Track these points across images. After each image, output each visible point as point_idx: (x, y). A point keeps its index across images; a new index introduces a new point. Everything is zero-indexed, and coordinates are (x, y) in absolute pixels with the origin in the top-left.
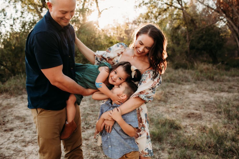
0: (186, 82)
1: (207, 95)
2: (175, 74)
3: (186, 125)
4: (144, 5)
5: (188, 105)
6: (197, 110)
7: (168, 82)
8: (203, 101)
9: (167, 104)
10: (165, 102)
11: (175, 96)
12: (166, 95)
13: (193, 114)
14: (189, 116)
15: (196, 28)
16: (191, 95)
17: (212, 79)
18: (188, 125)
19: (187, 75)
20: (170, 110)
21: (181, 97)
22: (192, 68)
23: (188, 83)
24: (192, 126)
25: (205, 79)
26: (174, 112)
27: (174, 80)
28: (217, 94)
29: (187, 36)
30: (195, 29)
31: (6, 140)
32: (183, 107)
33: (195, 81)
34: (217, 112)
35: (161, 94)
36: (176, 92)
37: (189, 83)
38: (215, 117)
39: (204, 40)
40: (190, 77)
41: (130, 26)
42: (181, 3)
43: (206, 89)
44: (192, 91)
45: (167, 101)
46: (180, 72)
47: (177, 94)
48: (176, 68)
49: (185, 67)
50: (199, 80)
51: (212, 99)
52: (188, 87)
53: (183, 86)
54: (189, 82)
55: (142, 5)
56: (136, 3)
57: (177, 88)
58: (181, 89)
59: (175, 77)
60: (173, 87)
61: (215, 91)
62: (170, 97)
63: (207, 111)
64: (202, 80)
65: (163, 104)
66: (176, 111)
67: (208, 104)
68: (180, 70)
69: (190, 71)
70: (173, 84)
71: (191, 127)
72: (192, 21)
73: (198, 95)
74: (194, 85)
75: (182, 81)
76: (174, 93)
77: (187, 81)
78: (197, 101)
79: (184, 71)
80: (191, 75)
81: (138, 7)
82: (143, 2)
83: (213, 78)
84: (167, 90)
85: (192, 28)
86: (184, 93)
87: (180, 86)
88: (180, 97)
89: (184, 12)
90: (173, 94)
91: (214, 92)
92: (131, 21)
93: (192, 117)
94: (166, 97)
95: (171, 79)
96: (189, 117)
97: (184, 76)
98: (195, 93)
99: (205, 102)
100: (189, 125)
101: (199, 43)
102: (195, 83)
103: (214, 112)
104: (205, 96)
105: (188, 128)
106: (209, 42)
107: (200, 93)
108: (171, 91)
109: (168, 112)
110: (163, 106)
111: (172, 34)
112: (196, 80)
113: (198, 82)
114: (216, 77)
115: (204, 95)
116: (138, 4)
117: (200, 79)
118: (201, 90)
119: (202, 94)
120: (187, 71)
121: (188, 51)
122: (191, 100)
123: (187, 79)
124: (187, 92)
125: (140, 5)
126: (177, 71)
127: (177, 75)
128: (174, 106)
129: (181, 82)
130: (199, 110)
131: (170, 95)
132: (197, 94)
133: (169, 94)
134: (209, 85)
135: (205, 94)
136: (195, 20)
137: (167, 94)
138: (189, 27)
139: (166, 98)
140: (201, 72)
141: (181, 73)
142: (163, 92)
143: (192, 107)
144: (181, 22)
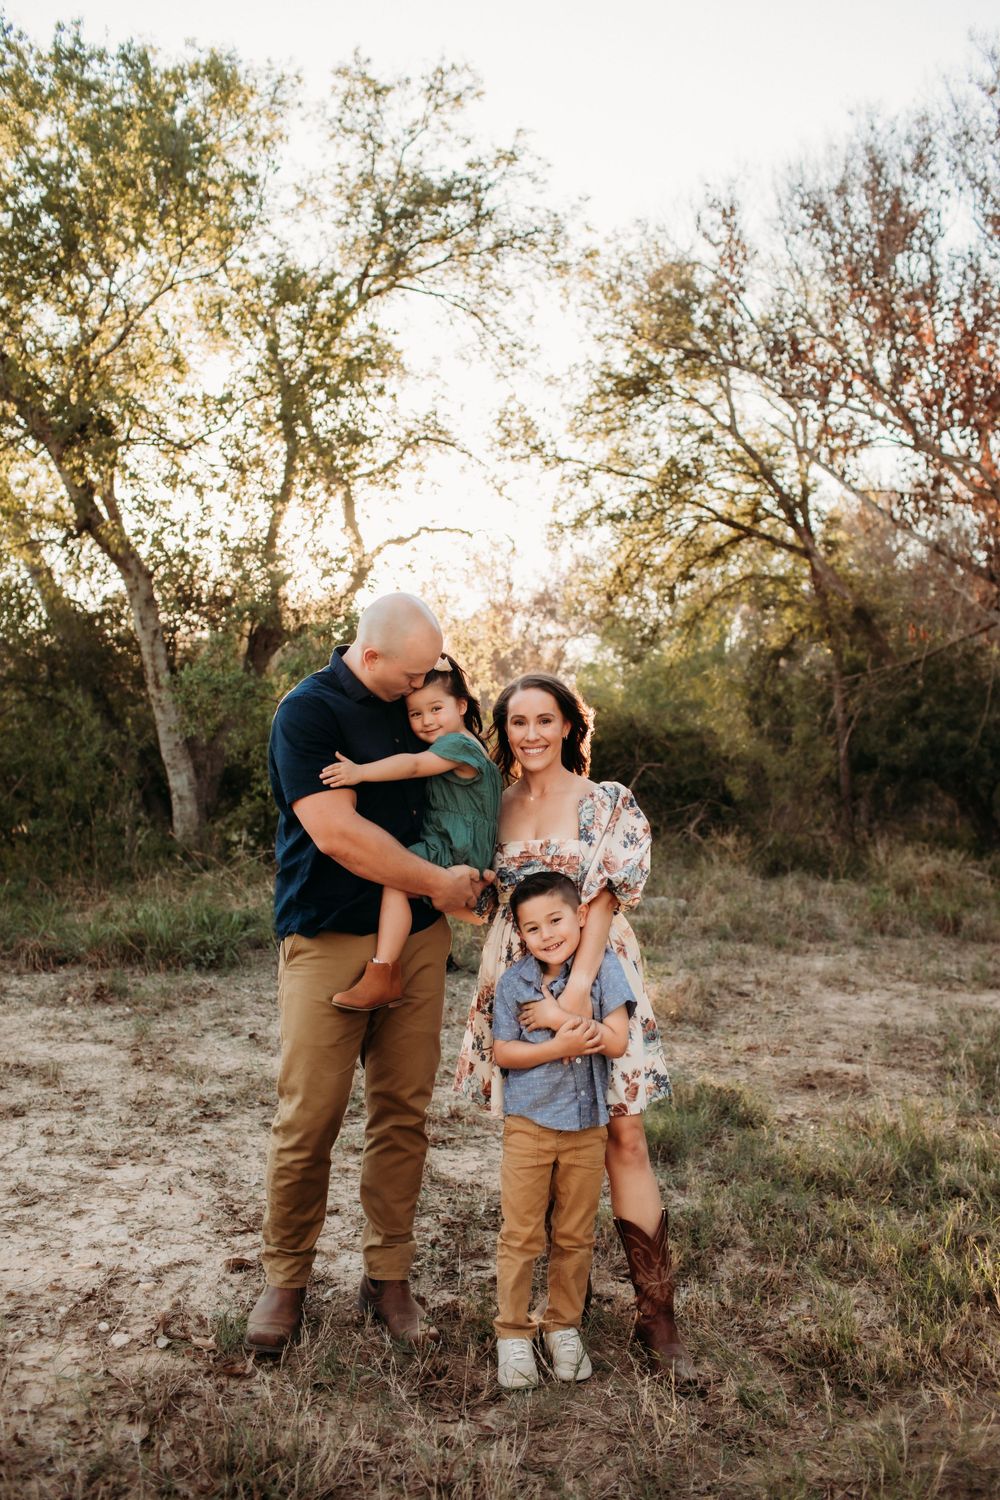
0: (815, 938)
1: (914, 999)
2: (764, 899)
3: (793, 1116)
4: (600, 523)
5: (815, 1041)
6: (849, 1061)
7: (724, 937)
8: (883, 1026)
9: (713, 1036)
10: (704, 1025)
11: (753, 1002)
12: (712, 995)
13: (830, 1075)
14: (808, 1084)
15: (881, 654)
16: (832, 1000)
17: (951, 927)
18: (800, 1115)
19: (822, 907)
20: (725, 1057)
21: (783, 1008)
22: (857, 869)
23: (820, 946)
24: (817, 1118)
25: (918, 930)
26: (742, 1067)
27: (755, 929)
28: (964, 998)
29: (837, 698)
30: (877, 663)
31: (13, 1145)
32: (788, 1048)
33: (860, 937)
34: (941, 1070)
35: (685, 991)
36: (758, 983)
37: (833, 946)
38: (928, 1089)
39: (925, 725)
40: (839, 919)
41: (518, 623)
42: (800, 520)
43: (910, 975)
44: (840, 982)
45: (710, 1024)
46: (791, 890)
47: (765, 992)
48: (773, 870)
49: (817, 865)
50: (882, 932)
51: (932, 1018)
52: (820, 964)
53: (798, 960)
54: (831, 938)
55: (590, 522)
56: (562, 509)
57: (769, 966)
58: (785, 972)
59: (762, 914)
60: (744, 961)
61: (955, 985)
62: (729, 1008)
63: (900, 1065)
64: (898, 934)
65: (693, 1034)
66: (754, 1063)
67: (909, 1040)
68: (790, 879)
69: (845, 885)
70: (750, 949)
71: (815, 1122)
72: (864, 618)
73: (867, 1000)
74: (854, 955)
75: (798, 935)
76: (746, 988)
77: (821, 933)
78: (856, 1027)
79: (811, 884)
80: (849, 903)
81: (568, 532)
82: (599, 507)
83: (957, 923)
84: (716, 973)
85: (861, 656)
86: (796, 988)
87: (782, 957)
88: (774, 1008)
89: (818, 568)
90: (741, 994)
91: (950, 988)
92: (524, 597)
93: (822, 1086)
94: (712, 1005)
95: (737, 927)
96: (812, 1087)
97: (806, 911)
98: (854, 993)
99: (896, 1028)
100: (806, 1115)
101: (895, 736)
102: (860, 944)
103: (929, 1071)
104: (900, 1007)
105: (800, 1126)
106: (952, 734)
107: (875, 992)
108: (731, 979)
109: (716, 1066)
110: (693, 1041)
111: (755, 685)
112: (868, 932)
113: (878, 938)
114: (974, 918)
115: (896, 1002)
116: (567, 515)
117: (890, 927)
118: (887, 976)
119: (888, 995)
120: (828, 886)
121: (844, 781)
122: (828, 1020)
123: (819, 929)
124: (816, 985)
125: (579, 523)
126: (774, 888)
127: (772, 907)
128: (743, 1041)
129: (788, 939)
130: (861, 1063)
131: (729, 999)
132: (865, 994)
133: (723, 991)
134: (934, 955)
135: (903, 995)
136: (876, 612)
137: (715, 991)
138: (848, 652)
139: (710, 1010)
140: (904, 890)
141: (795, 896)
142: (696, 981)
143: (828, 1048)
144: (802, 620)
